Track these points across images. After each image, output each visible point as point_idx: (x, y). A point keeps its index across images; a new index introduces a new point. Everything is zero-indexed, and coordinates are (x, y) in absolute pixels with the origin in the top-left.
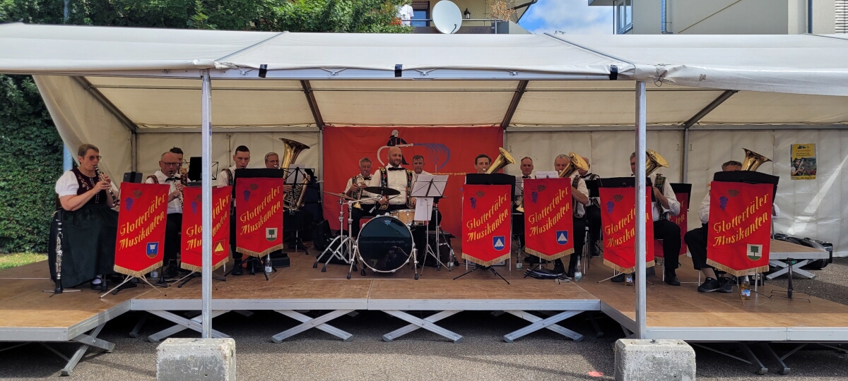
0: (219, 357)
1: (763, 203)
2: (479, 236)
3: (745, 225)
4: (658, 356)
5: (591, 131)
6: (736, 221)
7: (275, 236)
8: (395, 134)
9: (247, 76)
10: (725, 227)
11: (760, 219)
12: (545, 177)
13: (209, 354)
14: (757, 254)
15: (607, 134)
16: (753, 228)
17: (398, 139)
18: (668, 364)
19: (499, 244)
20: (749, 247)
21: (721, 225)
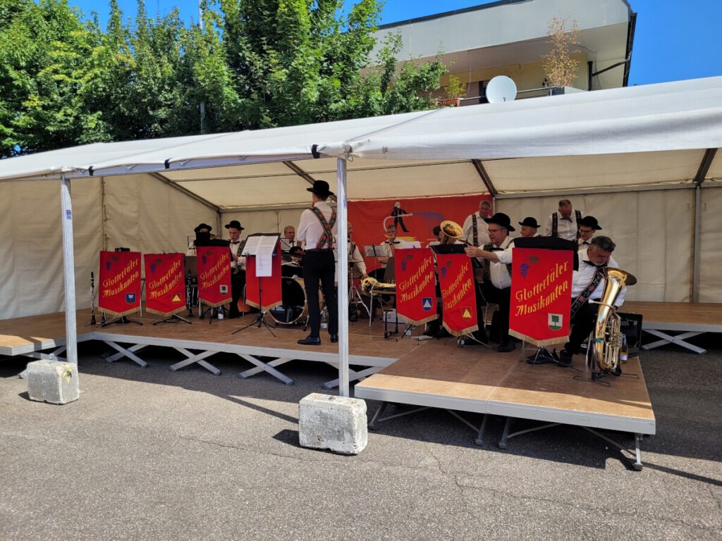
0: (55, 375)
1: (562, 270)
3: (546, 293)
4: (324, 411)
6: (538, 288)
7: (226, 291)
8: (398, 205)
10: (525, 295)
11: (560, 287)
13: (49, 373)
14: (557, 324)
16: (552, 297)
17: (400, 210)
18: (332, 420)
20: (550, 316)
21: (523, 293)
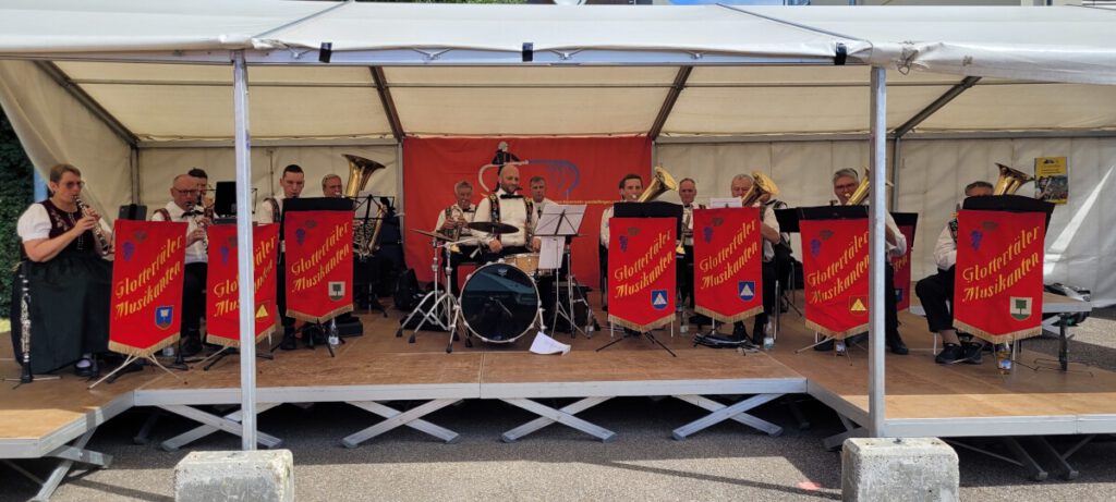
0: (269, 476)
1: (1031, 238)
2: (632, 290)
3: (1006, 270)
4: (906, 462)
5: (771, 143)
6: (994, 265)
7: (342, 293)
8: (504, 147)
9: (301, 61)
10: (978, 273)
11: (1028, 262)
12: (722, 206)
13: (254, 475)
14: (1024, 312)
15: (791, 147)
16: (1018, 274)
17: (508, 155)
18: (920, 474)
19: (660, 300)
20: (1013, 300)
21: (974, 271)
